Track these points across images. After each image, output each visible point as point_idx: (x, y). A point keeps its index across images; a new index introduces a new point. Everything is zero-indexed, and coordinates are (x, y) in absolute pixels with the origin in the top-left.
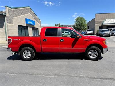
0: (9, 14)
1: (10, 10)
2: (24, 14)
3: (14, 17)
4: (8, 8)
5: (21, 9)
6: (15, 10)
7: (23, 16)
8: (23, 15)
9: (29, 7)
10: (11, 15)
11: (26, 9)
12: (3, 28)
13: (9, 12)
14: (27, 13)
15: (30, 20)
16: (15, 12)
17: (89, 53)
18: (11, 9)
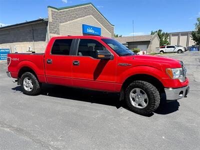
0: (53, 18)
1: (54, 12)
2: (79, 17)
3: (60, 22)
4: (50, 9)
5: (75, 9)
6: (64, 11)
7: (79, 21)
8: (79, 19)
9: (91, 3)
10: (57, 19)
11: (85, 8)
12: (45, 41)
13: (52, 16)
14: (86, 15)
15: (90, 27)
16: (63, 14)
17: (132, 95)
18: (57, 10)
